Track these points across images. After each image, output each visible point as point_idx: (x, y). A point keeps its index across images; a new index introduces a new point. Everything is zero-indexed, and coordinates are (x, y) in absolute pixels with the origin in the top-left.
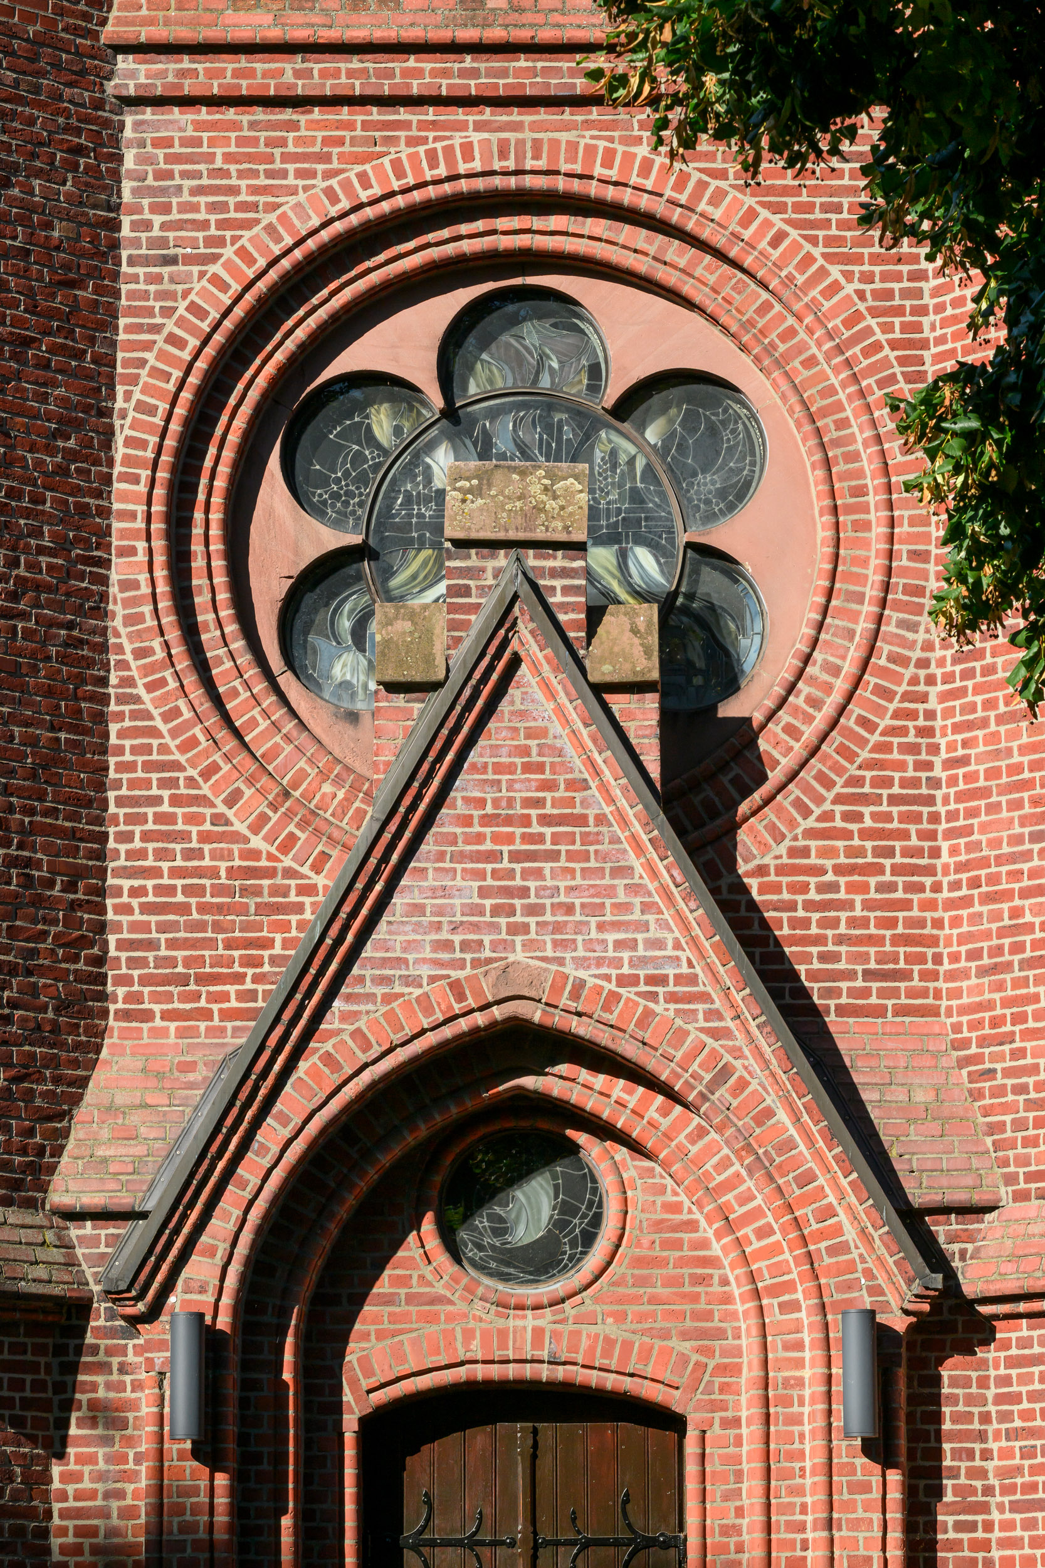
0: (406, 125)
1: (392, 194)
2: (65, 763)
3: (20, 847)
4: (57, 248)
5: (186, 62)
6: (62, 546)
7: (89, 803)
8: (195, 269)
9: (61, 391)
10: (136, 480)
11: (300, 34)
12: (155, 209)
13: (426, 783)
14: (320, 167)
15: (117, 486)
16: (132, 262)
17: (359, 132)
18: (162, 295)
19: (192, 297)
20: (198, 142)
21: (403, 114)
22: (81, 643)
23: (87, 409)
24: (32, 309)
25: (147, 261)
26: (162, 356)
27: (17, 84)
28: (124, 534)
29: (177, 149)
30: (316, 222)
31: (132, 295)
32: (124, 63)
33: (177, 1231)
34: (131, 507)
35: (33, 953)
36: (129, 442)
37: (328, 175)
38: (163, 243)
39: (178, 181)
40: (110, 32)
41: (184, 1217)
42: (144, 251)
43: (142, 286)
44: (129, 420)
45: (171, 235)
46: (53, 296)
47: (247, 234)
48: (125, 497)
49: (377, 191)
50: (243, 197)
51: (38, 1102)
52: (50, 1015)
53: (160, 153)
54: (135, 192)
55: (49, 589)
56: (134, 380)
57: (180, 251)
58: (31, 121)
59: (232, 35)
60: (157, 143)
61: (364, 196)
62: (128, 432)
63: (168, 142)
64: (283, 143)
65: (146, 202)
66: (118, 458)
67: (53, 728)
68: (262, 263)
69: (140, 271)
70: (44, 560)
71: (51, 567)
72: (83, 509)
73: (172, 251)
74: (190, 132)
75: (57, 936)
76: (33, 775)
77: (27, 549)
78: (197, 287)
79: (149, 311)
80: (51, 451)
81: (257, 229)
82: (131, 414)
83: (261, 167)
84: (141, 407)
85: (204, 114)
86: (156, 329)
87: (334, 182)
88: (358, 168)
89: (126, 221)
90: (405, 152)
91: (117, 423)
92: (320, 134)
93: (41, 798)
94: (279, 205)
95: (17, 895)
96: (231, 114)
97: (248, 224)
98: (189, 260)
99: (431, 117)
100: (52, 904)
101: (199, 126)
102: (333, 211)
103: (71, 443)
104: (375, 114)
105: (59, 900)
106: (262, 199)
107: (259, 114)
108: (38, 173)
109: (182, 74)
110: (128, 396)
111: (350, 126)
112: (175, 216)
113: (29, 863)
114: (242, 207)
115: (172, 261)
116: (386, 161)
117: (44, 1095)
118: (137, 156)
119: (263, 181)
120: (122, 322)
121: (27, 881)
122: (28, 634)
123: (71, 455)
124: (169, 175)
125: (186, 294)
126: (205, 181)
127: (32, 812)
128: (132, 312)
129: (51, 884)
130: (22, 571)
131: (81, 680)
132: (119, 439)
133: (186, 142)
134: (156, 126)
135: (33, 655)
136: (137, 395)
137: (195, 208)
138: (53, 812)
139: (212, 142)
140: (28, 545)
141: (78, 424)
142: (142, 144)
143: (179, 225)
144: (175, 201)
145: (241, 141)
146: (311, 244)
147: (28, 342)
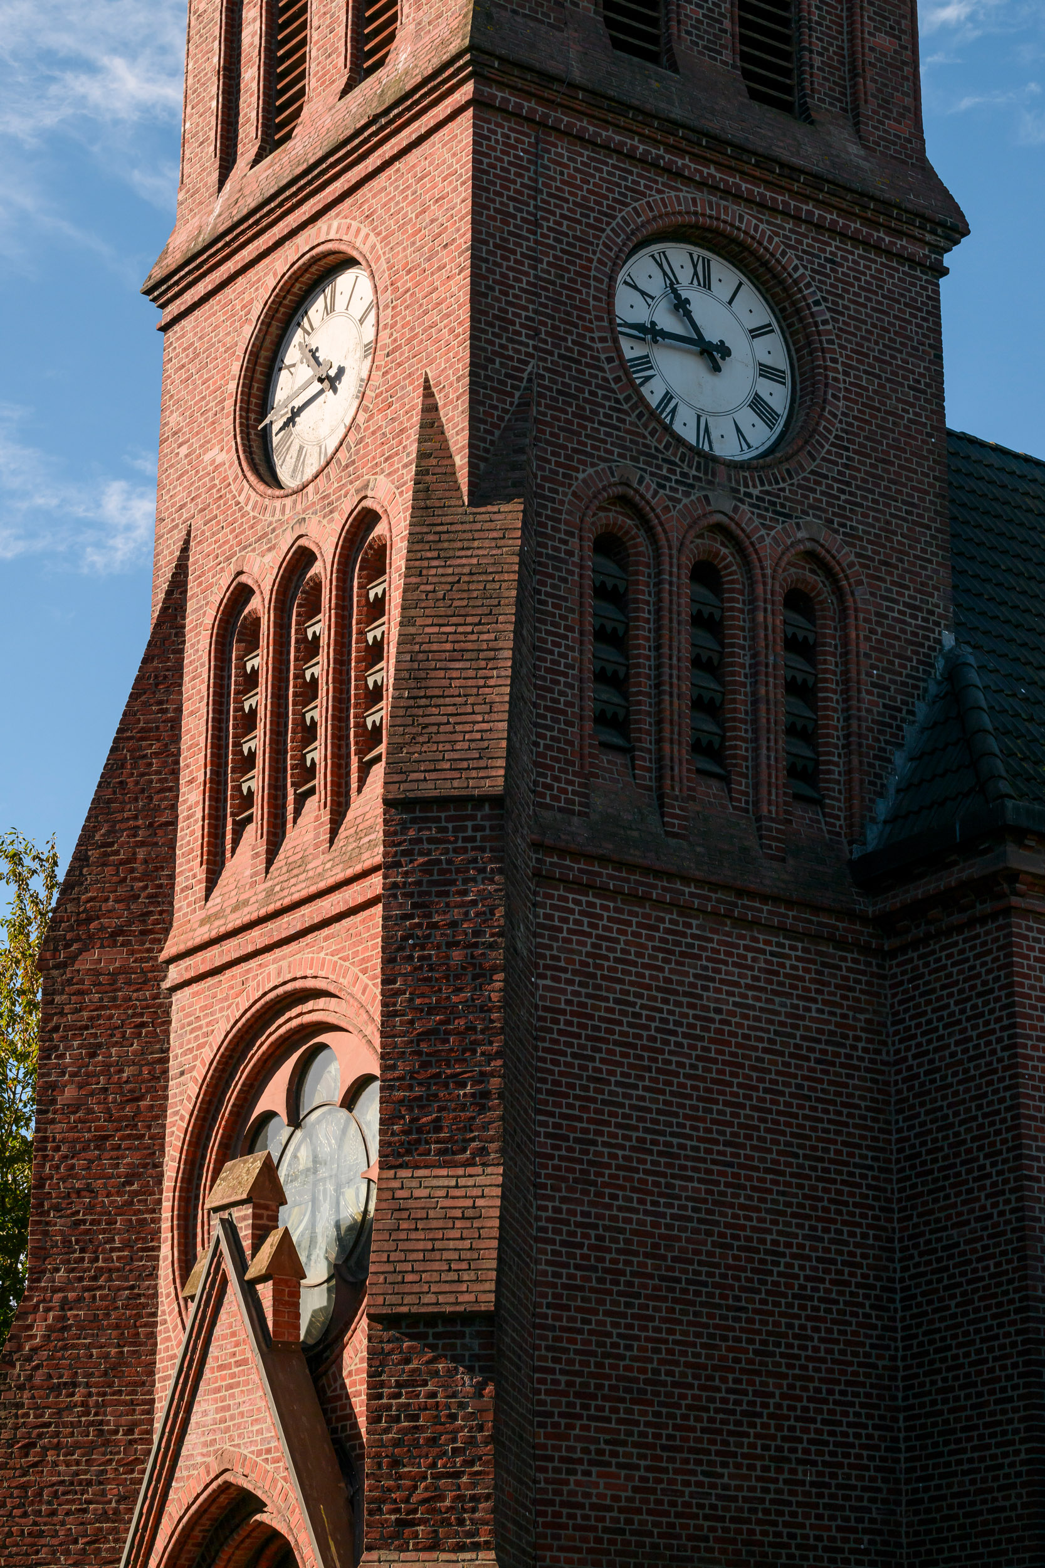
3: (96, 1414)
4: (127, 1082)
6: (127, 1245)
9: (128, 1160)
16: (172, 1078)
22: (139, 1296)
23: (145, 1166)
25: (176, 1076)
27: (101, 999)
31: (172, 1096)
32: (173, 967)
35: (104, 1472)
36: (168, 1178)
40: (165, 954)
42: (175, 1071)
43: (175, 1091)
44: (168, 1167)
46: (123, 1109)
51: (104, 1554)
52: (114, 1505)
54: (178, 1037)
55: (118, 1270)
56: (170, 1144)
58: (111, 1017)
59: (232, 926)
62: (168, 1173)
65: (184, 1041)
67: (119, 1346)
69: (174, 1082)
70: (115, 1255)
71: (119, 1258)
72: (142, 1222)
75: (118, 1461)
76: (105, 1374)
79: (176, 1104)
80: (122, 1194)
82: (169, 1163)
84: (172, 1158)
89: (173, 1055)
91: (165, 1169)
95: (92, 1442)
100: (116, 1443)
103: (135, 1187)
105: (121, 1441)
113: (101, 1423)
118: (180, 1017)
120: (169, 1113)
121: (101, 1433)
122: (103, 1297)
123: (136, 1193)
127: (104, 1394)
128: (172, 1106)
129: (116, 1432)
130: (100, 1264)
131: (139, 1316)
132: (165, 1178)
135: (107, 1308)
136: (171, 1152)
138: (120, 1392)
140: (104, 1249)
141: (140, 1175)
142: (182, 1009)
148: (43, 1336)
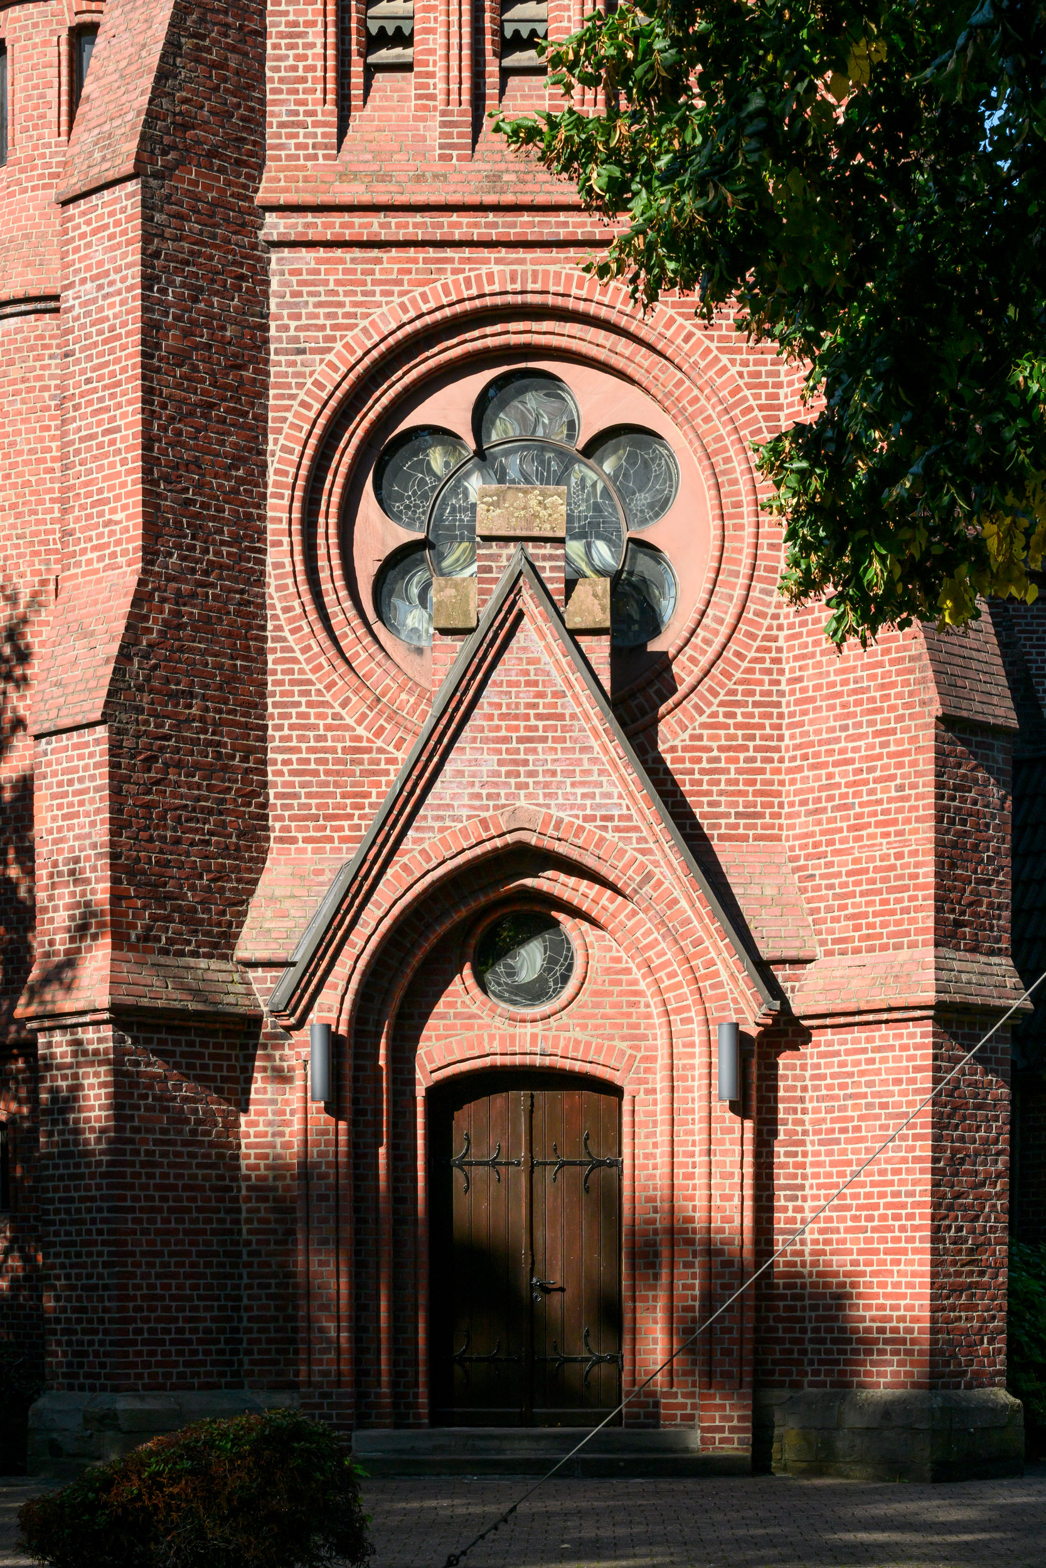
0: (450, 260)
1: (442, 307)
2: (240, 680)
3: (213, 734)
4: (229, 343)
5: (310, 218)
6: (236, 540)
7: (255, 706)
8: (318, 357)
9: (233, 438)
10: (282, 497)
11: (383, 199)
12: (292, 317)
13: (464, 693)
14: (396, 289)
15: (270, 501)
16: (277, 353)
17: (421, 265)
18: (297, 375)
19: (316, 376)
20: (318, 272)
21: (449, 253)
22: (249, 603)
23: (250, 450)
24: (214, 384)
25: (286, 352)
26: (297, 415)
27: (201, 232)
28: (275, 532)
29: (305, 277)
30: (394, 326)
31: (277, 374)
32: (270, 218)
33: (313, 974)
34: (278, 514)
35: (223, 801)
36: (278, 472)
37: (402, 294)
38: (296, 339)
39: (305, 298)
40: (260, 197)
41: (318, 965)
42: (284, 345)
43: (283, 369)
44: (276, 458)
45: (302, 334)
46: (227, 375)
47: (350, 334)
48: (275, 508)
49: (433, 305)
50: (348, 309)
51: (228, 894)
52: (234, 840)
53: (294, 279)
54: (279, 305)
55: (228, 568)
56: (279, 431)
57: (307, 345)
58: (211, 258)
59: (338, 199)
60: (293, 272)
61: (425, 308)
62: (276, 465)
63: (298, 272)
64: (372, 272)
65: (285, 312)
66: (270, 482)
67: (232, 658)
68: (360, 353)
69: (282, 358)
70: (225, 549)
71: (229, 554)
72: (248, 516)
73: (302, 346)
74: (313, 265)
75: (237, 790)
76: (220, 688)
77: (214, 542)
78: (319, 369)
79: (288, 386)
80: (228, 478)
81: (356, 331)
82: (278, 453)
83: (359, 289)
84: (284, 449)
85: (321, 252)
86: (293, 397)
87: (405, 299)
88: (421, 289)
89: (273, 325)
90: (450, 278)
91: (269, 459)
92: (396, 267)
93: (226, 703)
94: (370, 315)
95: (212, 764)
96: (339, 253)
97: (350, 327)
98: (313, 351)
99: (467, 255)
100: (234, 770)
101: (319, 261)
102: (405, 319)
103: (241, 473)
104: (431, 252)
105: (238, 767)
106: (359, 310)
107: (357, 253)
108: (216, 293)
109: (307, 225)
110: (276, 441)
111: (415, 261)
112: (304, 322)
113: (219, 744)
114: (347, 315)
115: (302, 352)
116: (438, 284)
117: (231, 889)
118: (280, 281)
119: (360, 298)
120: (272, 392)
121: (218, 756)
122: (216, 597)
123: (241, 481)
124: (299, 294)
125: (312, 373)
126: (323, 298)
127: (220, 711)
128: (278, 386)
129: (233, 757)
130: (211, 556)
131: (249, 627)
132: (271, 470)
133: (311, 272)
134: (291, 261)
135: (219, 611)
136: (282, 441)
137: (317, 316)
138: (233, 712)
139: (327, 272)
140: (214, 540)
141: (245, 460)
142: (282, 273)
143: (307, 328)
144: (304, 311)
145: (346, 271)
146: (391, 340)
147: (212, 406)
148: (159, 631)
